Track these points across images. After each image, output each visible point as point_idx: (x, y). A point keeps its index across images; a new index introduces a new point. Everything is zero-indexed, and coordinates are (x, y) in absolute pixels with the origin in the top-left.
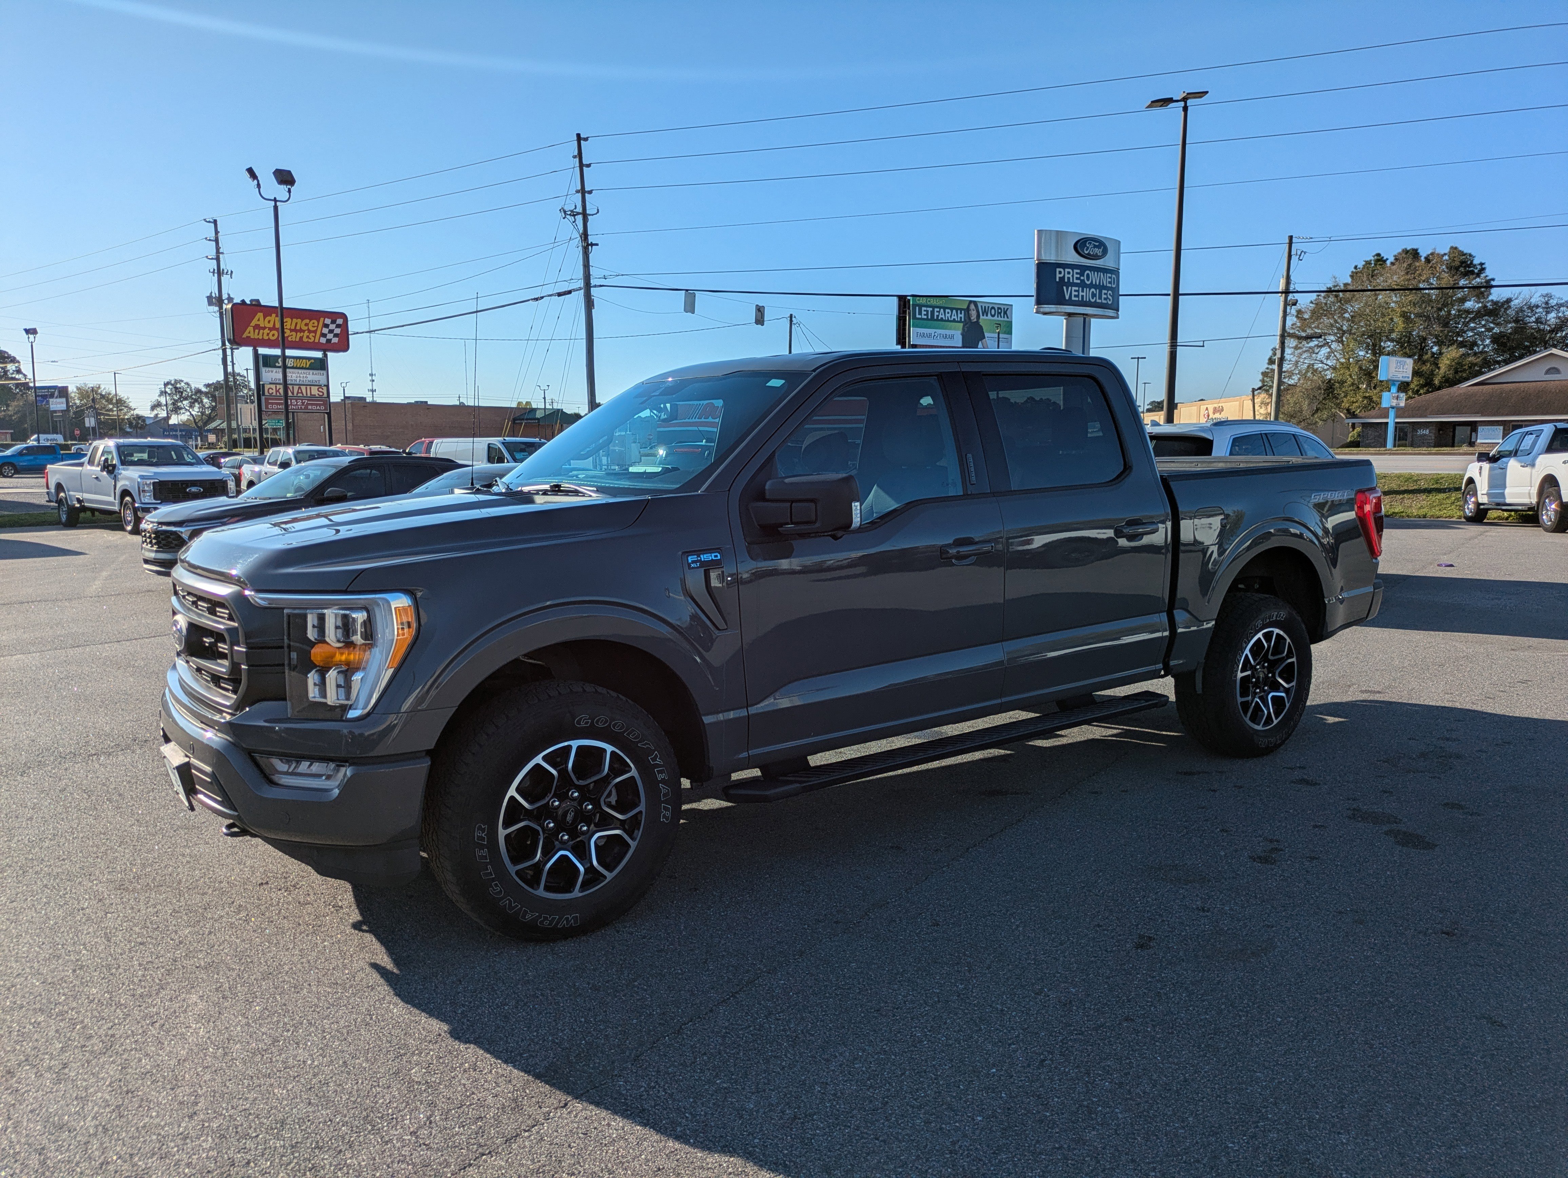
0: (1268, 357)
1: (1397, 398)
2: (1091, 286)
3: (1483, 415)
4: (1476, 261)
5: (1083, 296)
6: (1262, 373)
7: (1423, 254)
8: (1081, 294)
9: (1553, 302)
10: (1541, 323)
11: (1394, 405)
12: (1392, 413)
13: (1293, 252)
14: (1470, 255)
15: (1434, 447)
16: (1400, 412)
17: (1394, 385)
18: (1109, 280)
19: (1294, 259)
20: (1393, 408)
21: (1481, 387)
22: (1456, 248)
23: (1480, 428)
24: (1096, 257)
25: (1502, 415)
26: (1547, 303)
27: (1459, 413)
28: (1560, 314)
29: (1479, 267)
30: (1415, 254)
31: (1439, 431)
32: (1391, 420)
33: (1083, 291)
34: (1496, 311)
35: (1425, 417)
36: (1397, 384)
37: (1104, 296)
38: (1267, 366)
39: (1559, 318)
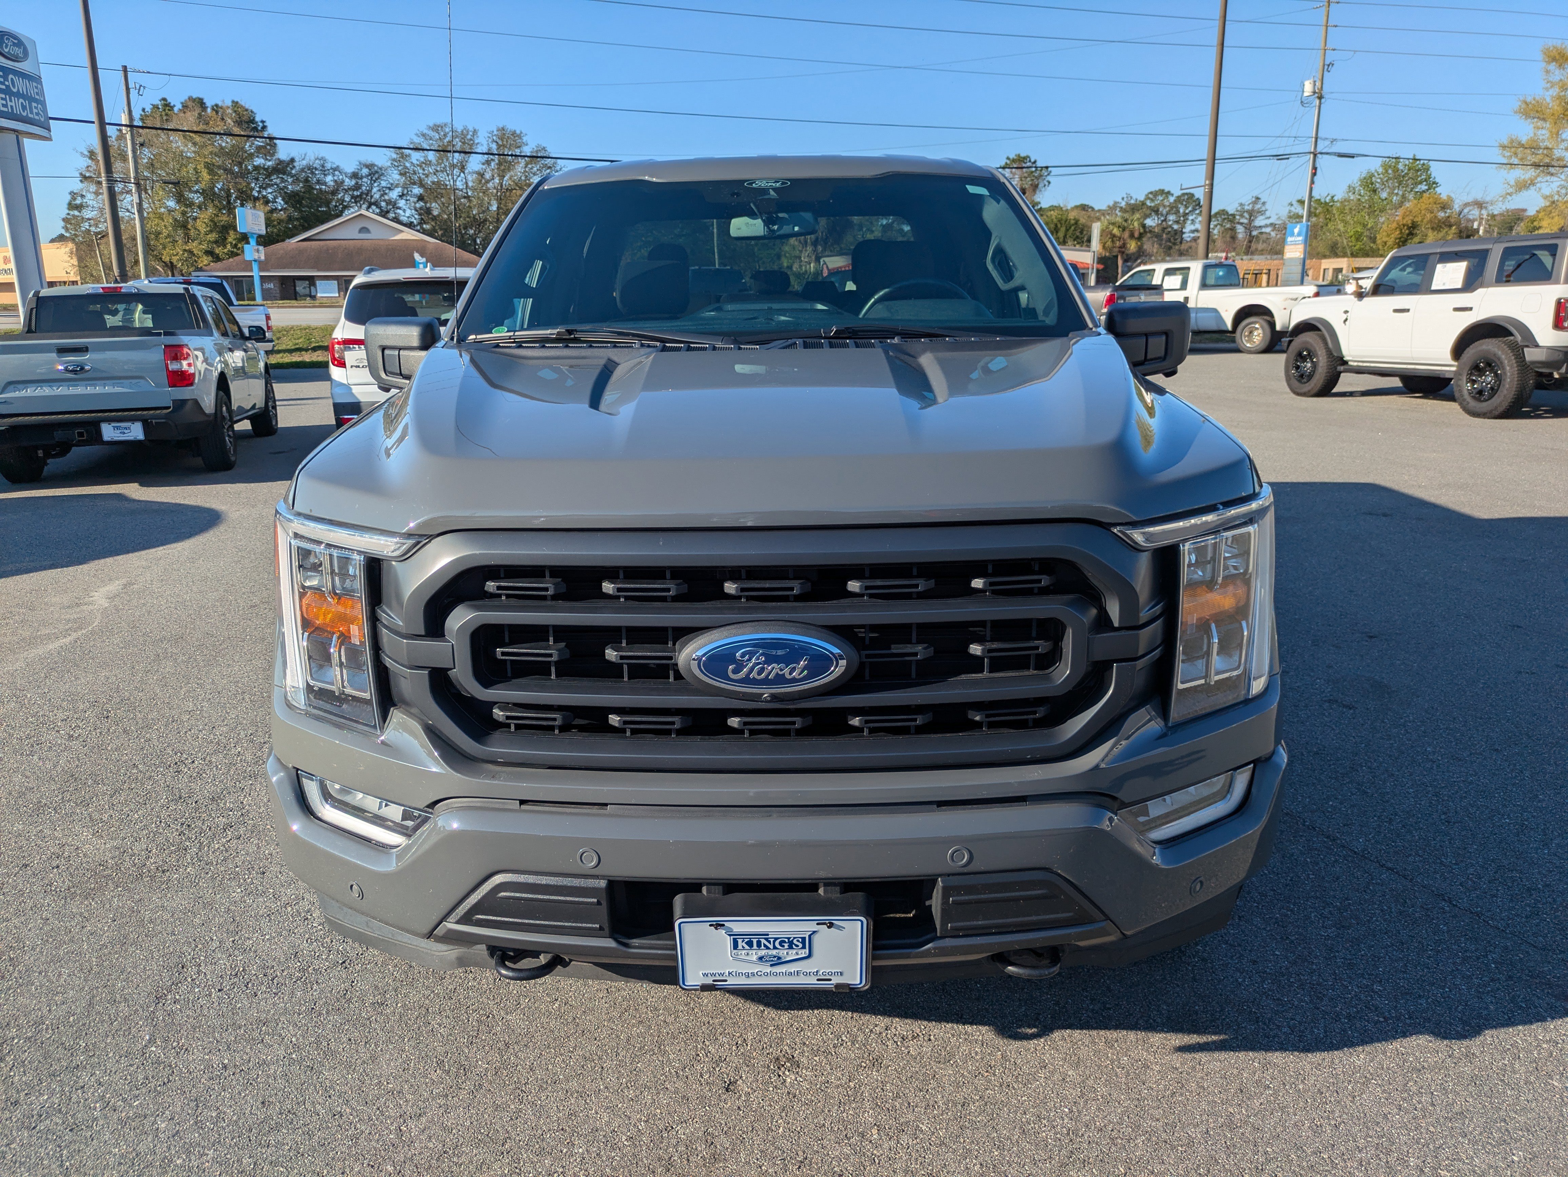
0: (67, 201)
1: (258, 251)
2: (18, 95)
3: (319, 270)
4: (258, 119)
5: (12, 107)
6: (64, 220)
7: (209, 103)
8: (9, 104)
9: (328, 166)
10: (322, 184)
11: (256, 258)
12: (255, 266)
13: (131, 85)
14: (252, 112)
15: (282, 299)
16: (263, 266)
17: (253, 237)
18: (36, 90)
19: (133, 93)
20: (255, 261)
21: (308, 243)
22: (237, 103)
23: (318, 283)
24: (16, 59)
25: (335, 270)
26: (323, 166)
27: (297, 267)
28: (336, 178)
29: (261, 124)
30: (201, 103)
31: (282, 284)
32: (256, 273)
33: (11, 101)
34: (283, 168)
35: (268, 271)
36: (255, 236)
37: (35, 111)
38: (67, 211)
39: (335, 181)
